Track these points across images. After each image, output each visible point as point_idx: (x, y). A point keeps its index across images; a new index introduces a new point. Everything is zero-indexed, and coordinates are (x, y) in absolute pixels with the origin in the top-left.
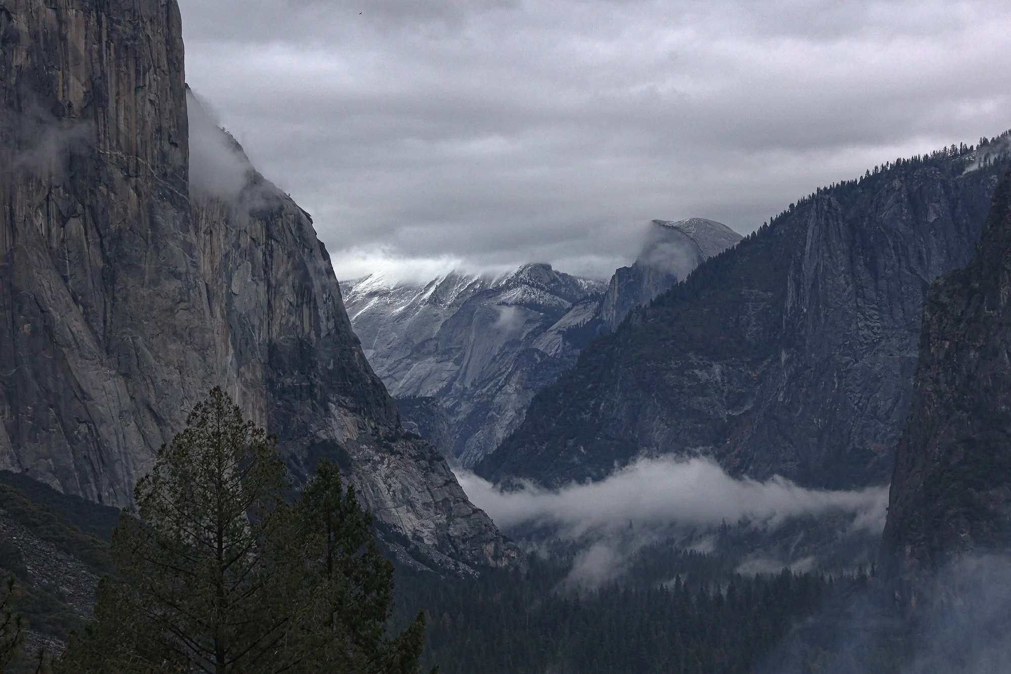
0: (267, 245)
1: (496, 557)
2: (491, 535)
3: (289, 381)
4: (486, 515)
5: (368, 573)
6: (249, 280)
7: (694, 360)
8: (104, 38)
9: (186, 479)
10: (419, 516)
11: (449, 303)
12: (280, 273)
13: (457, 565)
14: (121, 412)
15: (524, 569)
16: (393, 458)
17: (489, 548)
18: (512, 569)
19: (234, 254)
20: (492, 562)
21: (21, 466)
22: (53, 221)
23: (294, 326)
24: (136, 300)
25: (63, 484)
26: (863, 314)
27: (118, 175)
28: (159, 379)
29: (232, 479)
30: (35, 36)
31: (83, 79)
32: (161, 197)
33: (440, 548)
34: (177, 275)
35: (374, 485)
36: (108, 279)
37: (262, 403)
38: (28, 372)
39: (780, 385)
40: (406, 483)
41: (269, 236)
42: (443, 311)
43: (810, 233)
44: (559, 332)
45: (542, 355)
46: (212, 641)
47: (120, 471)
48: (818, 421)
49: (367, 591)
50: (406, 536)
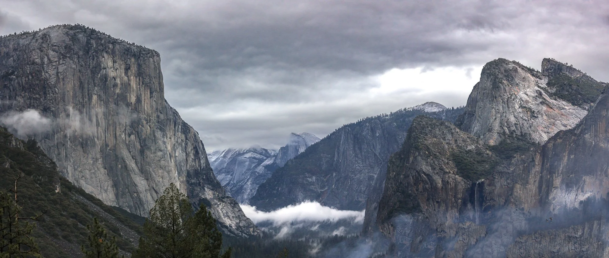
0: (186, 141)
1: (253, 232)
2: (252, 226)
3: (193, 181)
4: (250, 220)
5: (215, 236)
6: (181, 152)
7: (307, 175)
8: (141, 84)
9: (164, 209)
10: (231, 220)
11: (229, 157)
12: (190, 150)
13: (242, 234)
14: (146, 190)
15: (262, 235)
16: (223, 203)
17: (251, 229)
18: (258, 235)
19: (176, 144)
20: (252, 234)
21: (119, 205)
22: (127, 136)
23: (194, 166)
24: (150, 158)
25: (130, 210)
26: (357, 162)
27: (145, 122)
28: (156, 180)
29: (176, 209)
30: (122, 84)
31: (135, 95)
32: (157, 128)
33: (237, 229)
34: (161, 151)
35: (218, 211)
36: (142, 152)
37: (186, 187)
38: (120, 179)
39: (333, 183)
40: (227, 211)
41: (186, 139)
42: (227, 160)
43: (342, 138)
44: (263, 166)
45: (258, 173)
46: (172, 255)
47: (146, 207)
48: (346, 193)
49: (215, 241)
50: (227, 226)
